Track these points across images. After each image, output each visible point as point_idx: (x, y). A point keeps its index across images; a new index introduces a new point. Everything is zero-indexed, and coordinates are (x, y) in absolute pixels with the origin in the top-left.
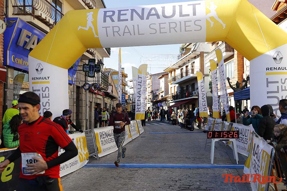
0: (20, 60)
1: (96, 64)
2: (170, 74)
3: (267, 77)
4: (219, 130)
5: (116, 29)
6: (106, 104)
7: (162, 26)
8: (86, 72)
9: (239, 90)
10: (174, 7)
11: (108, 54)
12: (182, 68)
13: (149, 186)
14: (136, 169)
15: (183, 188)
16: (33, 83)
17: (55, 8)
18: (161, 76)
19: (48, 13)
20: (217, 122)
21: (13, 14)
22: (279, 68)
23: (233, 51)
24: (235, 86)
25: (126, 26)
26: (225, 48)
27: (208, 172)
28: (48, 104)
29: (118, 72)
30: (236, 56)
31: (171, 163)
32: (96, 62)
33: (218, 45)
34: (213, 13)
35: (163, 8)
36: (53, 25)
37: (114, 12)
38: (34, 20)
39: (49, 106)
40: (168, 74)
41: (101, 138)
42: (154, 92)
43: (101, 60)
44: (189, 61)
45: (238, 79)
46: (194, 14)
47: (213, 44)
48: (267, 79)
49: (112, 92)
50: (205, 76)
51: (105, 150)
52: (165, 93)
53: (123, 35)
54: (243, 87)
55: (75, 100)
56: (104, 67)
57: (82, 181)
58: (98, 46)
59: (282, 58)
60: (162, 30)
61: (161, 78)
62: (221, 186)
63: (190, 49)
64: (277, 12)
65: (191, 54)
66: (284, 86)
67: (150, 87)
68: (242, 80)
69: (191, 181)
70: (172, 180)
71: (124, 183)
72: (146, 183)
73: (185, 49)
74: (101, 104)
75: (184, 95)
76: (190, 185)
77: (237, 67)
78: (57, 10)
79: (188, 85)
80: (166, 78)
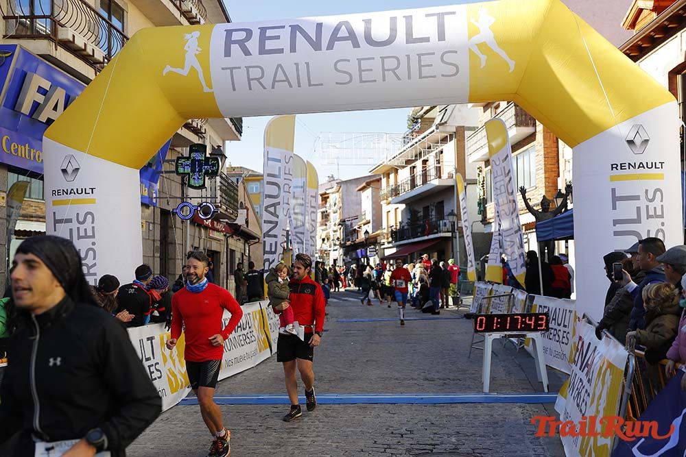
0: (23, 147)
1: (208, 155)
2: (384, 181)
3: (615, 184)
4: (502, 313)
5: (255, 73)
6: (233, 251)
7: (365, 65)
9: (548, 218)
10: (393, 20)
11: (237, 133)
12: (413, 165)
13: (337, 447)
15: (417, 452)
16: (55, 203)
17: (107, 22)
18: (364, 184)
19: (90, 34)
20: (498, 294)
21: (4, 36)
22: (641, 165)
23: (534, 125)
24: (539, 208)
25: (279, 66)
26: (514, 117)
27: (476, 413)
28: (91, 253)
29: (262, 176)
30: (540, 137)
31: (389, 393)
32: (209, 151)
33: (499, 111)
34: (486, 35)
35: (368, 22)
36: (103, 63)
37: (249, 33)
38: (56, 50)
39: (94, 259)
40: (379, 180)
42: (347, 223)
43: (219, 146)
44: (429, 148)
45: (546, 191)
46: (441, 37)
47: (486, 107)
48: (613, 190)
49: (247, 222)
50: (468, 184)
51: (229, 364)
52: (374, 224)
53: (273, 87)
54: (558, 210)
55: (158, 244)
56: (227, 164)
57: (175, 437)
58: (213, 114)
59: (647, 141)
60: (365, 76)
61: (363, 189)
62: (508, 446)
63: (432, 120)
64: (634, 32)
65: (434, 131)
66: (651, 205)
67: (338, 212)
68: (555, 194)
69: (436, 433)
70: (392, 433)
71: (278, 443)
72: (330, 441)
73: (420, 120)
74: (220, 252)
75: (420, 230)
76: (434, 445)
77: (543, 162)
78: (111, 26)
79: (428, 207)
80: (376, 188)
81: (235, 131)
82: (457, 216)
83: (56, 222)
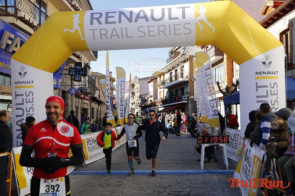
0: (2, 63)
1: (83, 67)
2: (158, 79)
3: (257, 81)
5: (104, 32)
6: (93, 109)
7: (151, 29)
8: (72, 75)
9: (229, 95)
10: (163, 10)
12: (171, 72)
13: (138, 193)
14: (125, 176)
15: (173, 195)
16: (16, 87)
17: (39, 9)
18: (150, 80)
19: (32, 14)
22: (268, 73)
23: (223, 55)
24: (225, 91)
25: (114, 29)
26: (214, 52)
27: (198, 178)
28: (32, 109)
29: (106, 76)
30: (225, 60)
31: (160, 170)
32: (83, 65)
33: (208, 49)
34: (203, 16)
35: (152, 11)
36: (37, 27)
37: (101, 14)
38: (17, 21)
39: (33, 111)
40: (156, 78)
41: (88, 144)
42: (143, 96)
43: (87, 63)
44: (178, 65)
45: (228, 83)
46: (184, 17)
47: (202, 47)
48: (257, 83)
49: (99, 96)
51: (92, 157)
52: (154, 97)
53: (111, 38)
54: (233, 92)
56: (91, 71)
58: (85, 49)
59: (271, 62)
60: (151, 34)
61: (149, 82)
63: (179, 53)
64: (265, 16)
65: (180, 57)
66: (273, 90)
67: (139, 92)
68: (232, 84)
69: (180, 187)
70: (162, 187)
71: (112, 191)
72: (135, 190)
73: (174, 53)
74: (87, 109)
75: (174, 100)
76: (180, 192)
77: (226, 71)
78: (41, 11)
79: (178, 90)
80: (155, 82)
81: (94, 57)
82: (190, 94)
83: (17, 95)
